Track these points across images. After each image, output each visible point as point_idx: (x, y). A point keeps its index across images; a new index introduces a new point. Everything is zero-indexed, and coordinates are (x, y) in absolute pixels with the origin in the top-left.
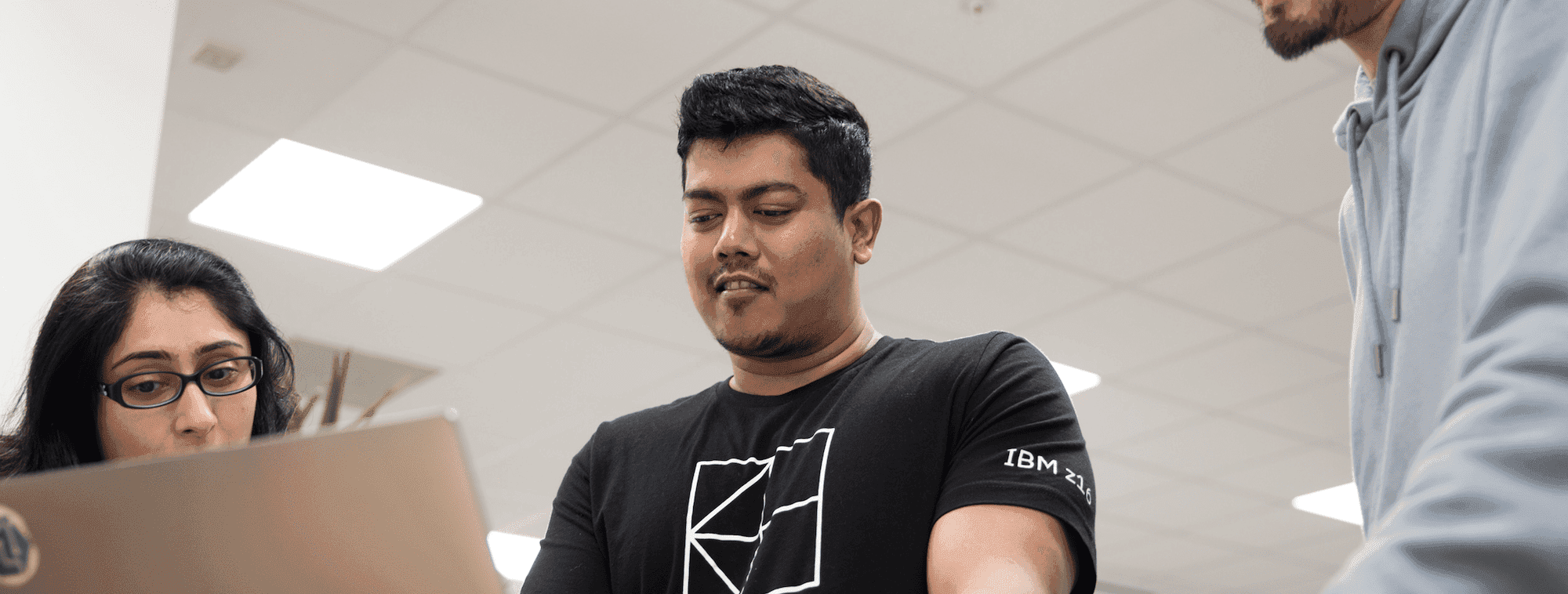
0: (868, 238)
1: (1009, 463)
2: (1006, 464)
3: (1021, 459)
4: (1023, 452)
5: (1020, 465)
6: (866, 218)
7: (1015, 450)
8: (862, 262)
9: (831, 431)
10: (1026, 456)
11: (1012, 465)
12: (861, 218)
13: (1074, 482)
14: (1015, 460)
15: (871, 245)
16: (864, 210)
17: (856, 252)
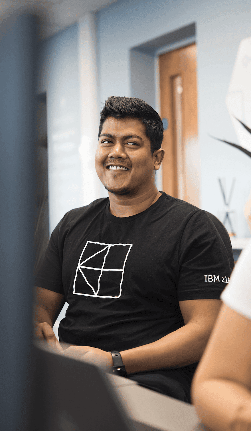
0: (159, 162)
1: (206, 281)
2: (205, 281)
3: (209, 278)
4: (209, 276)
5: (209, 281)
6: (159, 155)
7: (207, 275)
8: (157, 170)
9: (131, 245)
10: (210, 277)
11: (207, 281)
12: (157, 155)
13: (224, 282)
14: (207, 280)
15: (159, 165)
16: (159, 152)
17: (155, 165)
